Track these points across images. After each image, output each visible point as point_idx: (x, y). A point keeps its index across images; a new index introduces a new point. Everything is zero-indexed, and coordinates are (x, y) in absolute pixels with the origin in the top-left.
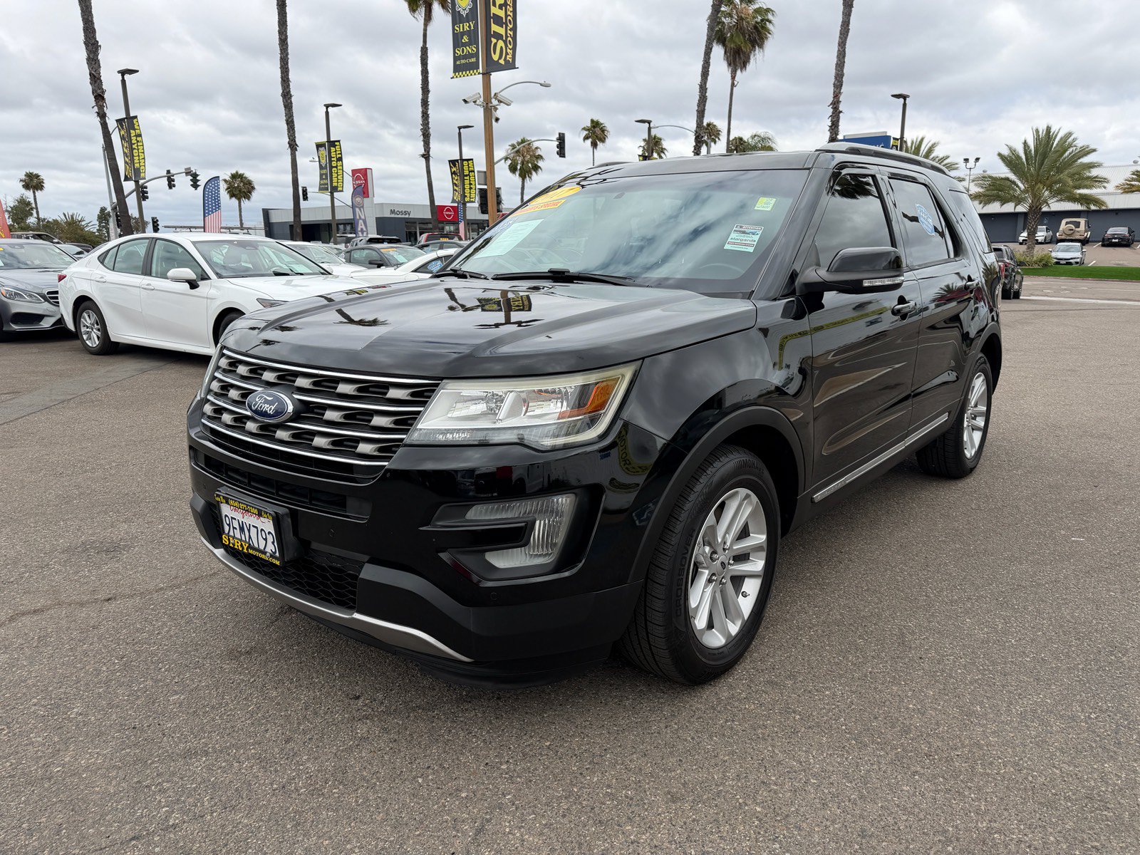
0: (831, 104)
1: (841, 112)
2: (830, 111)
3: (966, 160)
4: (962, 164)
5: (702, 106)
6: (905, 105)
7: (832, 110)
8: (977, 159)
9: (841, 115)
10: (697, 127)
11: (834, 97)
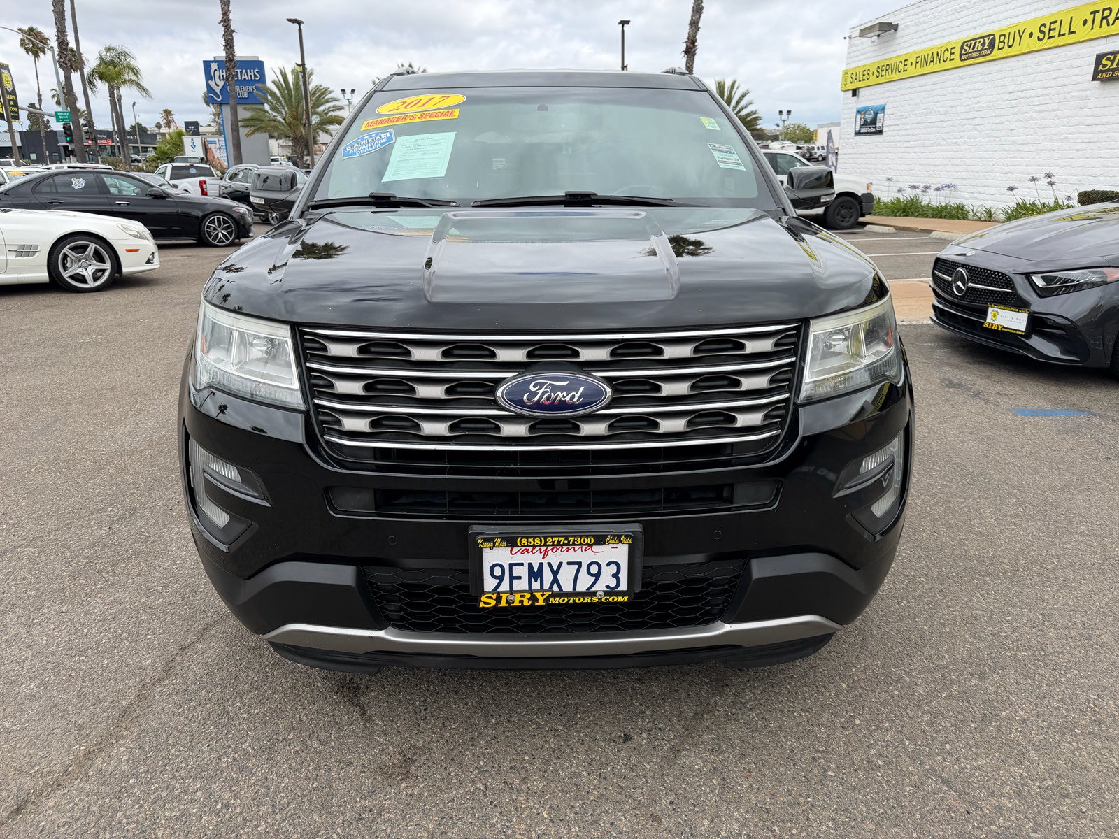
0: (222, 21)
1: (234, 31)
2: (221, 29)
3: (343, 91)
4: (340, 95)
5: (59, 5)
6: (300, 30)
7: (223, 28)
8: (353, 91)
9: (234, 34)
10: (58, 31)
11: (223, 14)
